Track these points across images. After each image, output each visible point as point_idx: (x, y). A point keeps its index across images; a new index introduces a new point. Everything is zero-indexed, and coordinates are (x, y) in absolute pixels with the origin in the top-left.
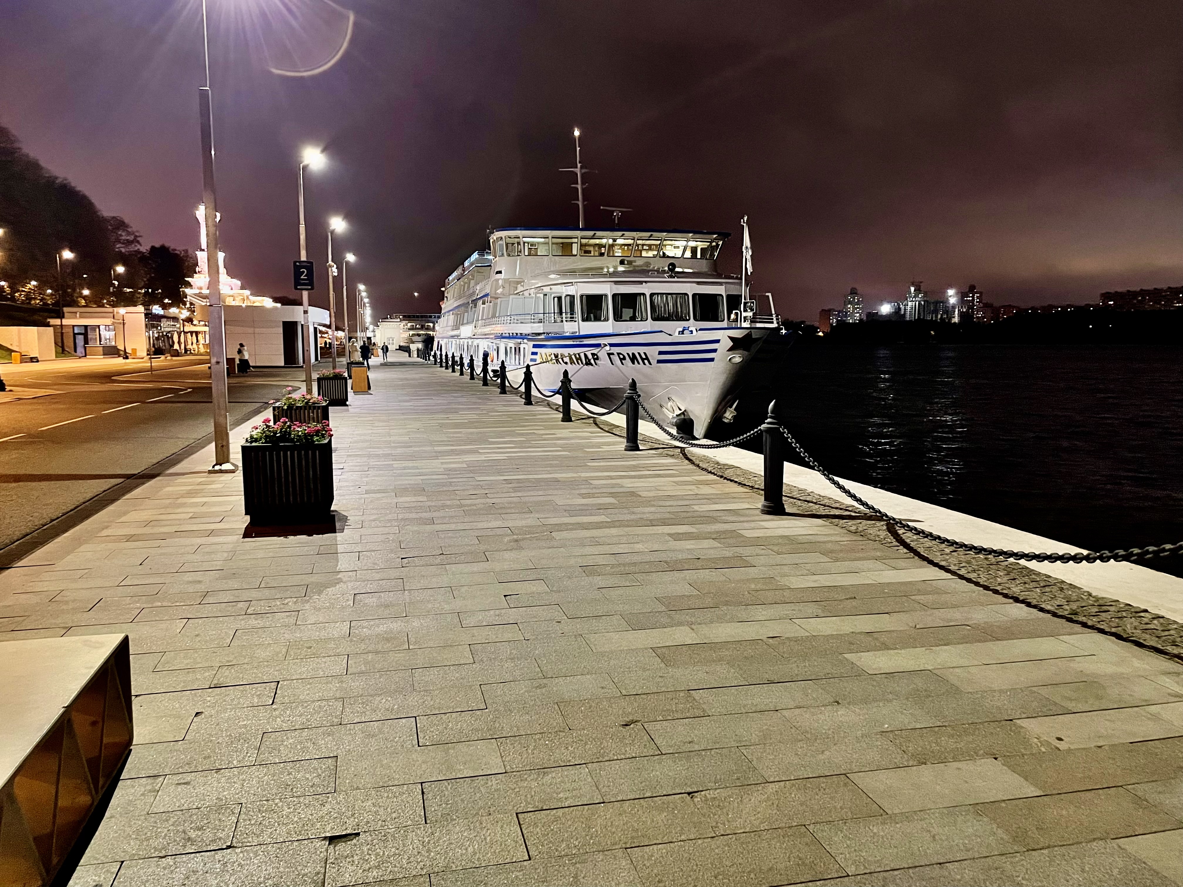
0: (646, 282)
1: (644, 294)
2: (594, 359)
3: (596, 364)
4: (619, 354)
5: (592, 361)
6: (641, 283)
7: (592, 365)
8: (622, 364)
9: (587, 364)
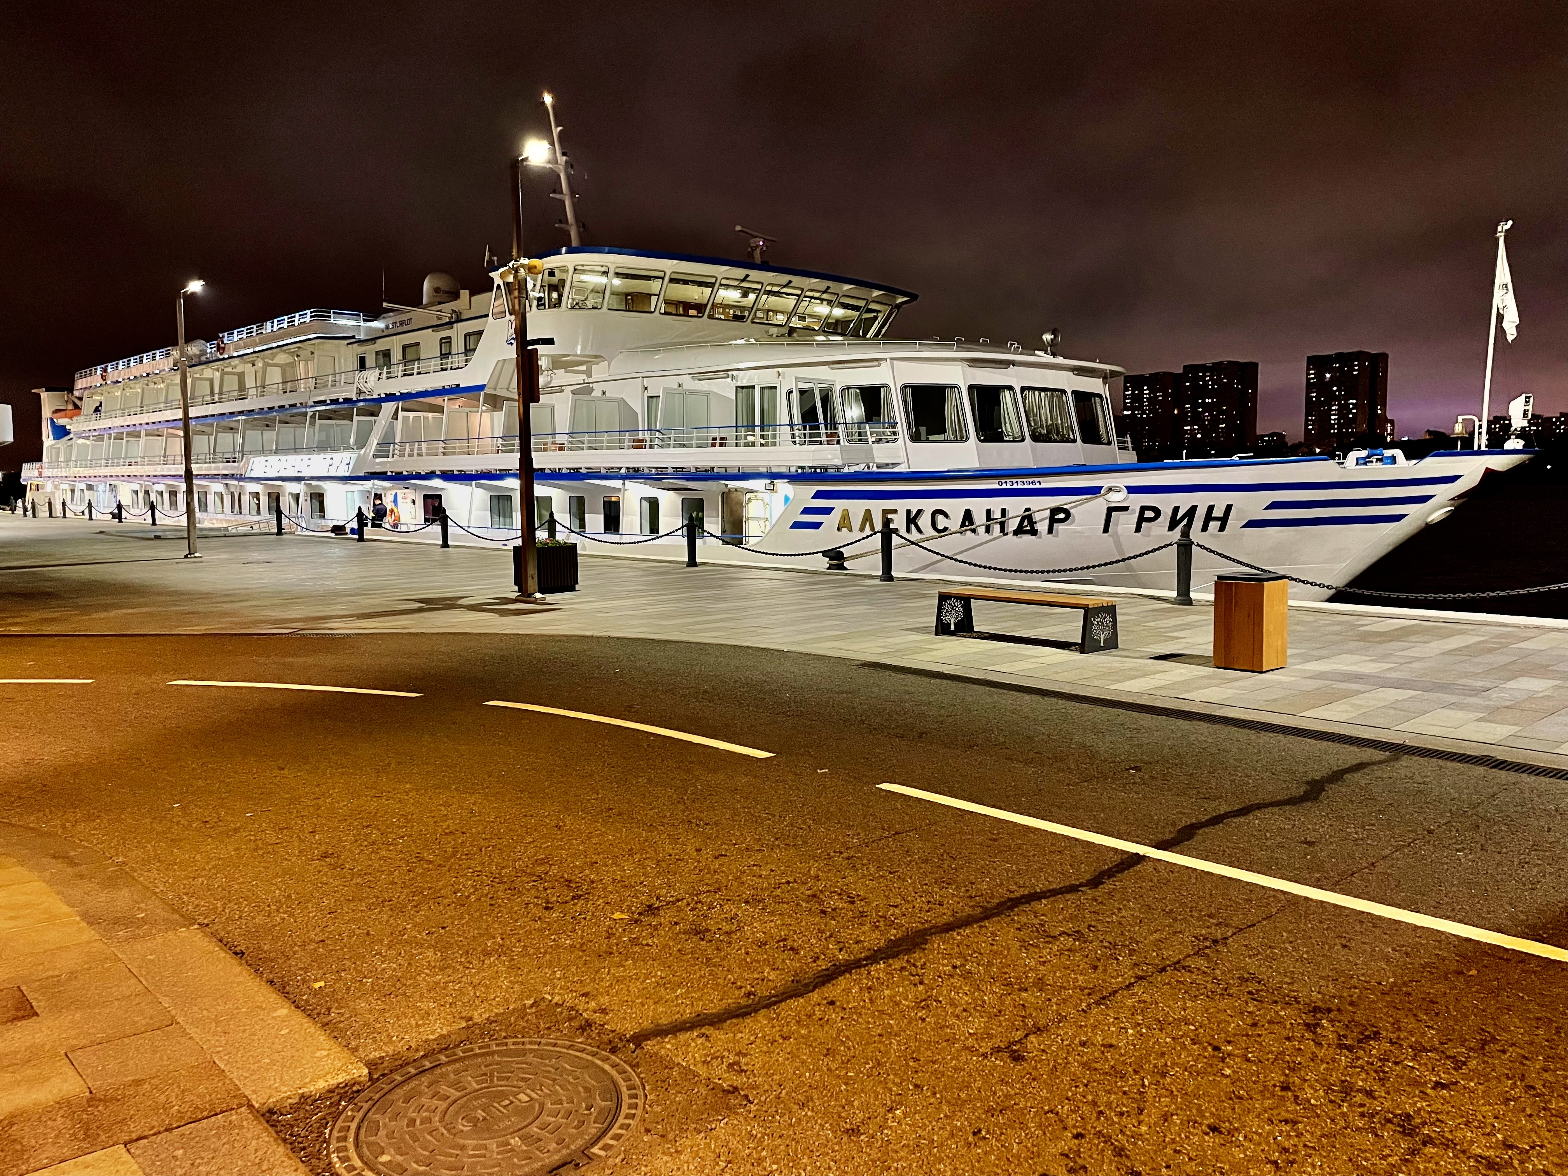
0: (1013, 363)
1: (1010, 388)
2: (1053, 521)
3: (1050, 531)
4: (1143, 509)
5: (1042, 527)
6: (1006, 364)
7: (1034, 532)
8: (1138, 529)
9: (1019, 531)
